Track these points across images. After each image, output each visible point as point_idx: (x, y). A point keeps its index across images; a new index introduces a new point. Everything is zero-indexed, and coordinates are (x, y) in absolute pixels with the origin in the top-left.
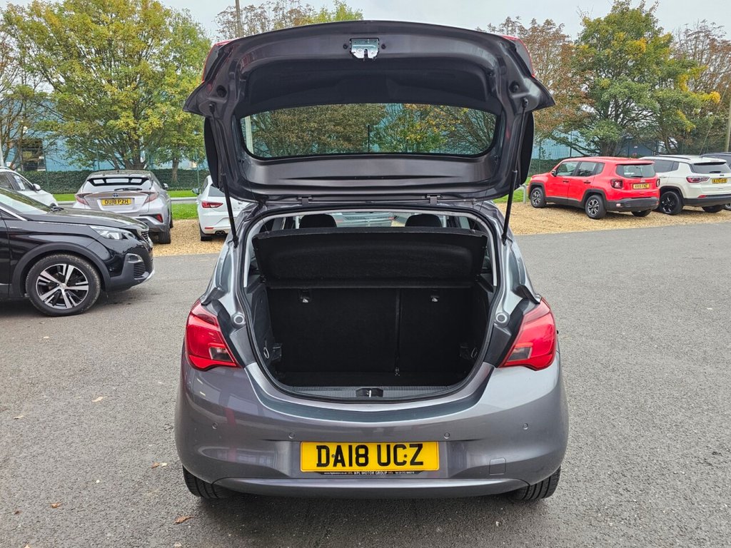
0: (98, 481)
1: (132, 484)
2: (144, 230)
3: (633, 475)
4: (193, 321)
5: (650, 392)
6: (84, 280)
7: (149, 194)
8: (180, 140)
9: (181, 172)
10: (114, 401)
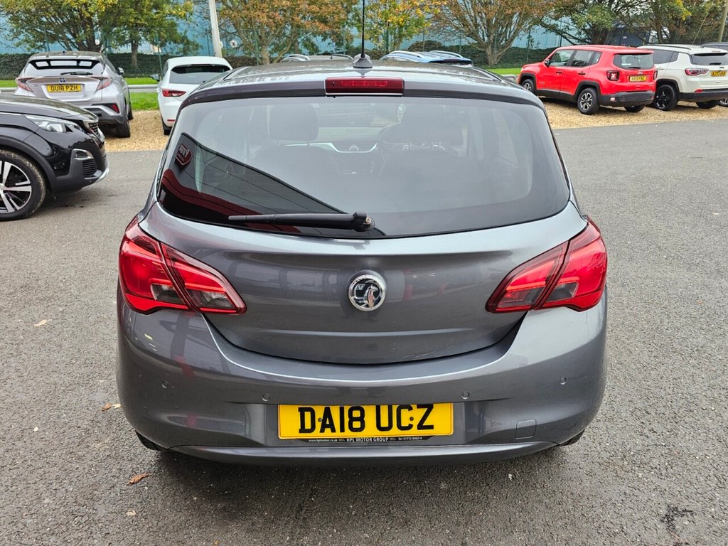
0: (36, 429)
1: (77, 433)
2: (92, 121)
3: (658, 412)
4: (127, 248)
5: (665, 310)
6: (25, 180)
7: (101, 79)
8: (138, 19)
9: (141, 56)
10: (60, 326)
